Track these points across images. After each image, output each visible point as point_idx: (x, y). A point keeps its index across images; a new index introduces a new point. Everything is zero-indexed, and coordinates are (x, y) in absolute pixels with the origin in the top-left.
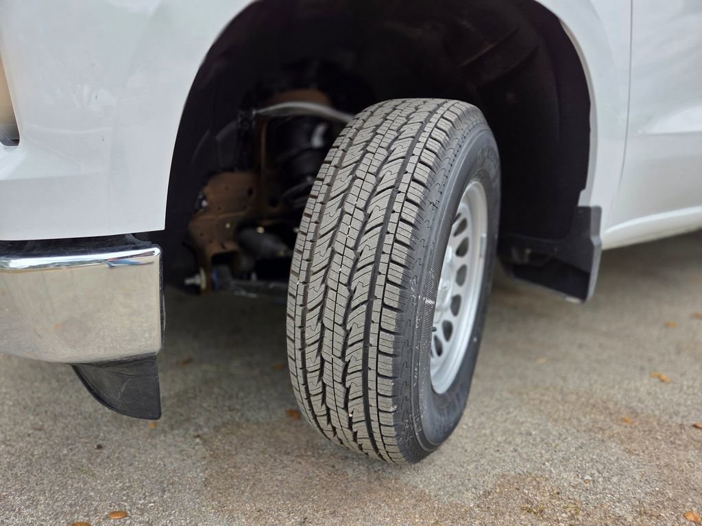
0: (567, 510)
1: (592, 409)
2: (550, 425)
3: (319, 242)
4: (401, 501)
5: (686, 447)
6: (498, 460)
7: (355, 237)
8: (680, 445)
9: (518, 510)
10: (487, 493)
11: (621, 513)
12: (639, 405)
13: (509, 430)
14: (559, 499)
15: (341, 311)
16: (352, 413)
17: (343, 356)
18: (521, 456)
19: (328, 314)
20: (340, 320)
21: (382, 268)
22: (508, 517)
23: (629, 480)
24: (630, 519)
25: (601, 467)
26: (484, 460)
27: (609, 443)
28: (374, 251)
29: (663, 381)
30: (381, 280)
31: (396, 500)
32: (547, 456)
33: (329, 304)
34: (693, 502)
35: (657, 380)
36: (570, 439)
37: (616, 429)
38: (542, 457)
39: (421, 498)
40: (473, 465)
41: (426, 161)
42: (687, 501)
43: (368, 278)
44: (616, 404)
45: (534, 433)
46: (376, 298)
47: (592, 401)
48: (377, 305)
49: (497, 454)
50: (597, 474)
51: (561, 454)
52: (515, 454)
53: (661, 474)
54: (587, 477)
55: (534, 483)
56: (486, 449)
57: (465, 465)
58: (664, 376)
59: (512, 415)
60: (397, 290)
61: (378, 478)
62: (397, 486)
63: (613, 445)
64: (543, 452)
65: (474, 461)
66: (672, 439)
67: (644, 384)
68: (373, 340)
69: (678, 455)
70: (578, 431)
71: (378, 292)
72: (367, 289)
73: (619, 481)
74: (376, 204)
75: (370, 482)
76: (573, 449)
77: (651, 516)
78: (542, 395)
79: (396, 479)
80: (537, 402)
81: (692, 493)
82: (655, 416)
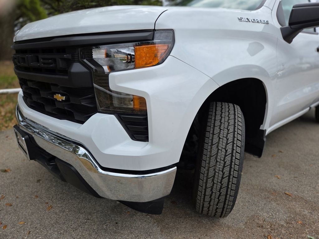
0: (269, 225)
1: (263, 191)
2: (253, 197)
3: (212, 158)
4: (223, 229)
5: (292, 201)
6: (244, 212)
7: (223, 157)
8: (290, 201)
9: (256, 227)
10: (246, 223)
11: (283, 224)
12: (275, 188)
13: (243, 201)
14: (266, 222)
15: (220, 179)
16: (219, 206)
17: (220, 191)
18: (250, 209)
19: (216, 179)
20: (219, 181)
21: (233, 166)
22: (255, 230)
23: (281, 213)
24: (285, 225)
25: (272, 210)
26: (240, 212)
27: (272, 202)
28: (230, 162)
29: (278, 178)
30: (232, 170)
31: (222, 228)
32: (257, 209)
33: (216, 176)
34: (299, 218)
35: (277, 178)
36: (261, 202)
37: (272, 197)
38: (256, 209)
39: (229, 227)
40: (238, 214)
41: (239, 133)
42: (297, 218)
43: (228, 169)
44: (269, 188)
45: (250, 201)
46: (231, 175)
47: (262, 188)
48: (231, 177)
49: (243, 210)
50: (272, 213)
51: (260, 207)
52: (248, 209)
53: (288, 210)
54: (270, 214)
55: (257, 218)
56: (239, 208)
57: (236, 215)
58: (279, 177)
59: (241, 196)
60: (237, 172)
61: (213, 222)
62: (220, 224)
63: (273, 203)
64: (255, 207)
65: (238, 213)
66: (287, 199)
67: (274, 180)
68: (230, 187)
69: (291, 204)
70: (262, 199)
71: (232, 173)
72: (228, 172)
73: (279, 214)
74: (228, 147)
75: (211, 224)
76: (263, 205)
77: (290, 223)
78: (247, 187)
79: (219, 222)
80: (246, 190)
81: (298, 215)
82: (280, 191)
